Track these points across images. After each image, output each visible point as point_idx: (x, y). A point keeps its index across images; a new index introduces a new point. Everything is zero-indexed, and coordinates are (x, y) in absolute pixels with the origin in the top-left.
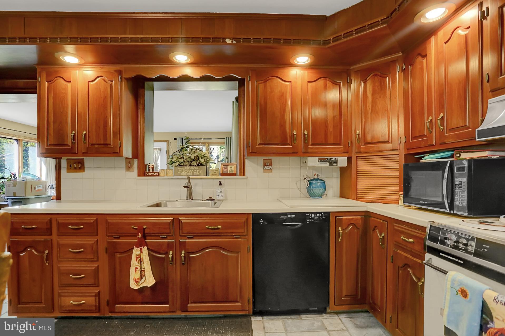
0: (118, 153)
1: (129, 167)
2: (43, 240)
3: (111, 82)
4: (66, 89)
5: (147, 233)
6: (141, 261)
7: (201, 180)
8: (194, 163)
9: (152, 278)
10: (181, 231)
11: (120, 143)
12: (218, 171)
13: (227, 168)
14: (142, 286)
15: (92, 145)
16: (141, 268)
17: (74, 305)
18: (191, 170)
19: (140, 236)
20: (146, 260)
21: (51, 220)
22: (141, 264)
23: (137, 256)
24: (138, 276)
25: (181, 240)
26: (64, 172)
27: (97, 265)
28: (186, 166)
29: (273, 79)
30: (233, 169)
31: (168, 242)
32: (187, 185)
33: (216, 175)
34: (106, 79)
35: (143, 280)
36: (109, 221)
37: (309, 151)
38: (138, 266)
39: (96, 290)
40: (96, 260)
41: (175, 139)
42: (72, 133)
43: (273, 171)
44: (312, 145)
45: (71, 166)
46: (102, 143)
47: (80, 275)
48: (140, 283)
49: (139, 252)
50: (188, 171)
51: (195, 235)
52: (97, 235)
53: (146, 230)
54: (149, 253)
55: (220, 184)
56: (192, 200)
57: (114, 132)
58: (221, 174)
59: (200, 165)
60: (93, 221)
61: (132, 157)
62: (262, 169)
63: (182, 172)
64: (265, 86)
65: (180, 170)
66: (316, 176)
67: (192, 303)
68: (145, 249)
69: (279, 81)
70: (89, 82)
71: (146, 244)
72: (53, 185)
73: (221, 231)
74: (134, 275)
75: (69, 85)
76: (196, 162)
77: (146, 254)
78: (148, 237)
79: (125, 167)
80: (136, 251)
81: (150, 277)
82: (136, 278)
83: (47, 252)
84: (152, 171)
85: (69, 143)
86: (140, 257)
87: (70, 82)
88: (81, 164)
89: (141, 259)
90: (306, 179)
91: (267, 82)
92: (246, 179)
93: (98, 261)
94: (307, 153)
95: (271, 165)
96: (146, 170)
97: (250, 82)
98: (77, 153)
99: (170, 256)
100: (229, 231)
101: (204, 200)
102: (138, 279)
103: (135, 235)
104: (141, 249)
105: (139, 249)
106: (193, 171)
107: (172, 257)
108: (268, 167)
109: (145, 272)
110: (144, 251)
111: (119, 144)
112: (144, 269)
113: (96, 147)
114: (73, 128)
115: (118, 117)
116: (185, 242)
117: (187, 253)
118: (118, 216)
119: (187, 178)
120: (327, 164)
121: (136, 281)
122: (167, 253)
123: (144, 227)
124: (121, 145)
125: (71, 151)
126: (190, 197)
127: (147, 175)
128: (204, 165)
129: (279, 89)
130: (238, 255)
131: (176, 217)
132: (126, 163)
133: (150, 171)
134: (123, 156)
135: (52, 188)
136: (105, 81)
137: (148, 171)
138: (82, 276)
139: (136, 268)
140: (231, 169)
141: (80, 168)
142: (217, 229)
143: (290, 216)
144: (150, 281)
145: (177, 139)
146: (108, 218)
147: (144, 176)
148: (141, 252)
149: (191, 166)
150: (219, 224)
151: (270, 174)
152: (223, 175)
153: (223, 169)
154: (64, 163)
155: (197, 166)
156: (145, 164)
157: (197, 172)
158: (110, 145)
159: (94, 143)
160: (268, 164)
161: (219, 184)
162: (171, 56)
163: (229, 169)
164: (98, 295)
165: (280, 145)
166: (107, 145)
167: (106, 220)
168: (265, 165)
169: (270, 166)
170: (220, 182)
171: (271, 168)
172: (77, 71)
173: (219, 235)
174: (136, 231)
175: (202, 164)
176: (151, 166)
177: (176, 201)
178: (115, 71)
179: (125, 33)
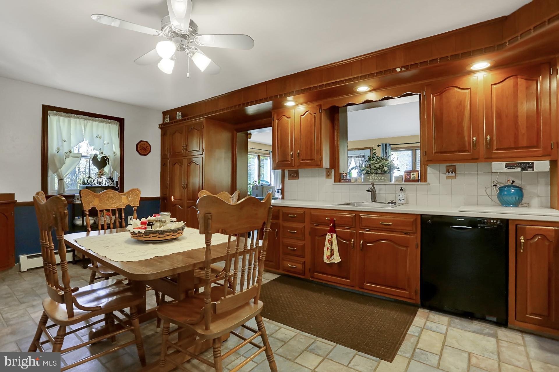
0: (319, 165)
1: (328, 176)
2: (275, 222)
3: (314, 114)
4: (287, 123)
5: (337, 224)
6: (331, 244)
7: (385, 186)
8: (379, 171)
9: (338, 257)
10: (361, 225)
11: (321, 157)
12: (402, 178)
13: (410, 175)
14: (331, 262)
15: (303, 160)
16: (331, 249)
17: (291, 267)
18: (377, 177)
19: (331, 225)
20: (335, 242)
21: (279, 210)
22: (331, 246)
23: (329, 239)
24: (329, 254)
25: (360, 232)
26: (286, 179)
27: (304, 243)
28: (372, 173)
29: (450, 89)
30: (415, 176)
31: (351, 232)
32: (370, 189)
33: (399, 181)
34: (311, 112)
35: (332, 258)
36: (312, 213)
37: (493, 156)
38: (329, 246)
39: (302, 260)
40: (303, 239)
41: (378, 146)
42: (291, 153)
43: (457, 177)
44: (497, 150)
45: (290, 175)
46: (309, 158)
47: (294, 248)
48: (331, 259)
49: (330, 237)
50: (374, 178)
51: (372, 228)
52: (305, 223)
53: (335, 221)
54: (337, 239)
55: (402, 190)
56: (376, 202)
57: (317, 150)
58: (404, 180)
59: (385, 173)
60: (302, 213)
61: (330, 167)
62: (444, 176)
63: (369, 179)
64: (441, 99)
65: (368, 177)
66: (509, 182)
67: (368, 283)
68: (334, 235)
69: (456, 91)
70: (301, 116)
71: (335, 232)
72: (278, 190)
73: (392, 227)
74: (327, 253)
75: (289, 120)
76: (381, 170)
77: (335, 238)
78: (337, 227)
79: (325, 175)
80: (328, 236)
81: (337, 256)
82: (328, 255)
83: (277, 230)
84: (345, 178)
85: (290, 160)
86: (331, 240)
87: (290, 118)
88: (297, 174)
89: (331, 242)
90: (495, 185)
91: (443, 93)
92: (428, 185)
93: (304, 240)
94: (490, 158)
95: (454, 171)
96: (341, 178)
97: (426, 96)
98: (294, 166)
99: (352, 242)
100: (400, 228)
101: (386, 203)
102: (329, 256)
103: (328, 225)
104: (332, 235)
105: (330, 234)
106: (379, 178)
107: (354, 244)
108: (451, 174)
109: (333, 252)
110: (334, 236)
111: (320, 159)
112: (333, 249)
113: (306, 161)
114: (292, 149)
115: (320, 139)
116: (363, 233)
117: (365, 242)
118: (318, 210)
119: (371, 184)
120: (519, 169)
121: (327, 257)
122: (350, 241)
123: (335, 219)
124: (321, 159)
125: (290, 165)
126: (374, 199)
127: (341, 181)
128: (388, 173)
129: (456, 98)
130: (407, 249)
131: (357, 213)
132: (326, 172)
133: (344, 178)
134: (322, 167)
135: (278, 192)
136: (310, 114)
137: (342, 178)
138: (295, 249)
139: (328, 248)
140: (413, 175)
141: (296, 177)
142: (389, 225)
143: (458, 220)
144: (337, 259)
145: (380, 146)
146: (312, 211)
147: (338, 182)
148: (332, 237)
149: (377, 173)
150: (391, 221)
151: (453, 180)
152: (406, 181)
153: (406, 176)
154: (286, 173)
155: (382, 173)
156: (340, 172)
157: (383, 179)
158: (314, 160)
159: (304, 159)
160: (451, 171)
161: (400, 189)
162: (354, 89)
163: (412, 176)
164: (304, 263)
165: (458, 152)
166: (312, 160)
167: (311, 213)
168: (448, 171)
169: (453, 173)
170: (402, 187)
171: (453, 174)
172: (294, 110)
173: (391, 231)
174: (329, 222)
175: (386, 172)
176: (345, 174)
177: (363, 203)
178: (317, 105)
179: (322, 82)
